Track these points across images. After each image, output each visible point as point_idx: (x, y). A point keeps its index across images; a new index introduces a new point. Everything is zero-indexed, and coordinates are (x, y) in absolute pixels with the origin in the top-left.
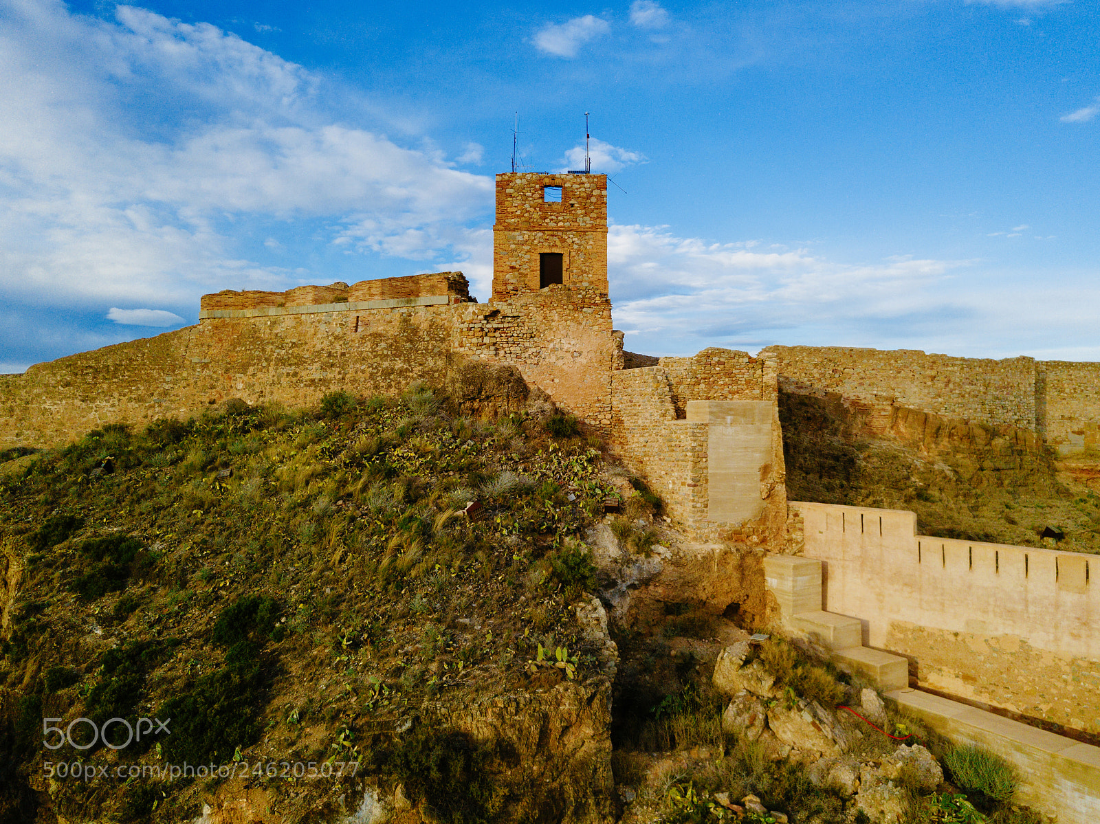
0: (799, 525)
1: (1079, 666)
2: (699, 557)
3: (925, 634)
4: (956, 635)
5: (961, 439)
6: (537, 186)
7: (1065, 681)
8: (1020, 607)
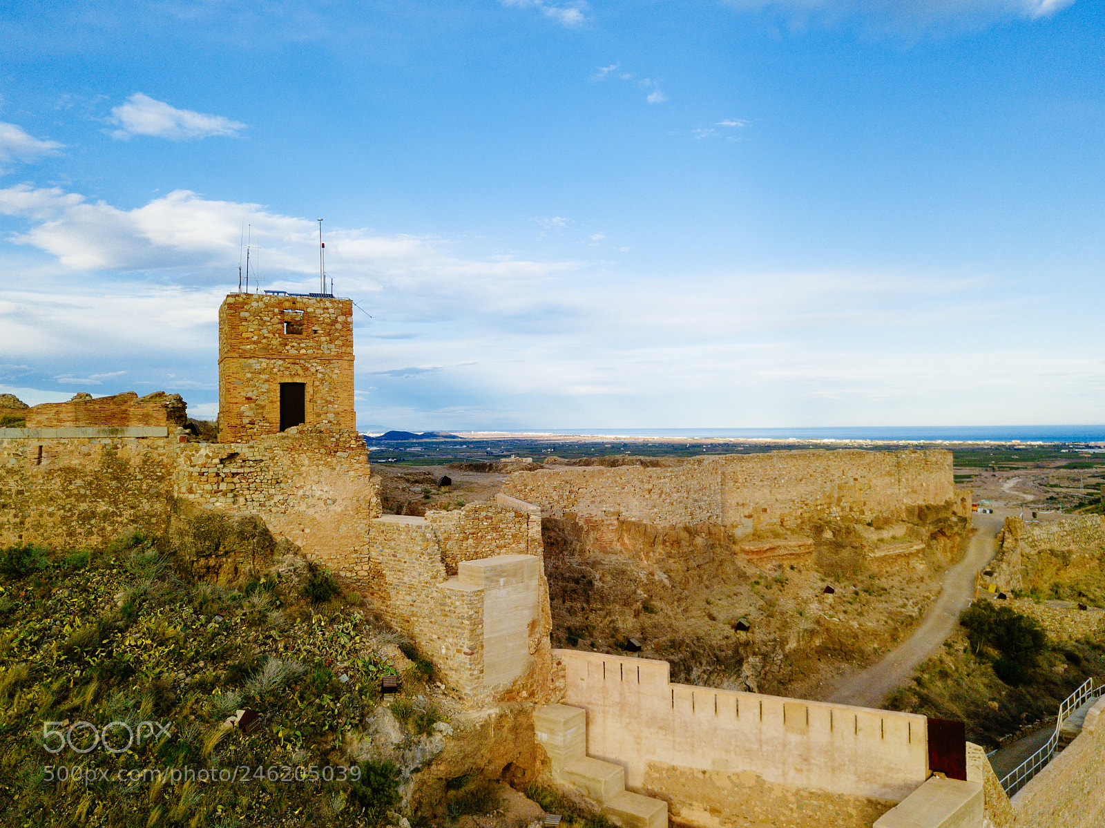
0: (561, 673)
1: (802, 796)
2: (478, 727)
3: (678, 772)
4: (704, 772)
5: (672, 544)
6: (276, 310)
7: (791, 809)
8: (756, 747)
